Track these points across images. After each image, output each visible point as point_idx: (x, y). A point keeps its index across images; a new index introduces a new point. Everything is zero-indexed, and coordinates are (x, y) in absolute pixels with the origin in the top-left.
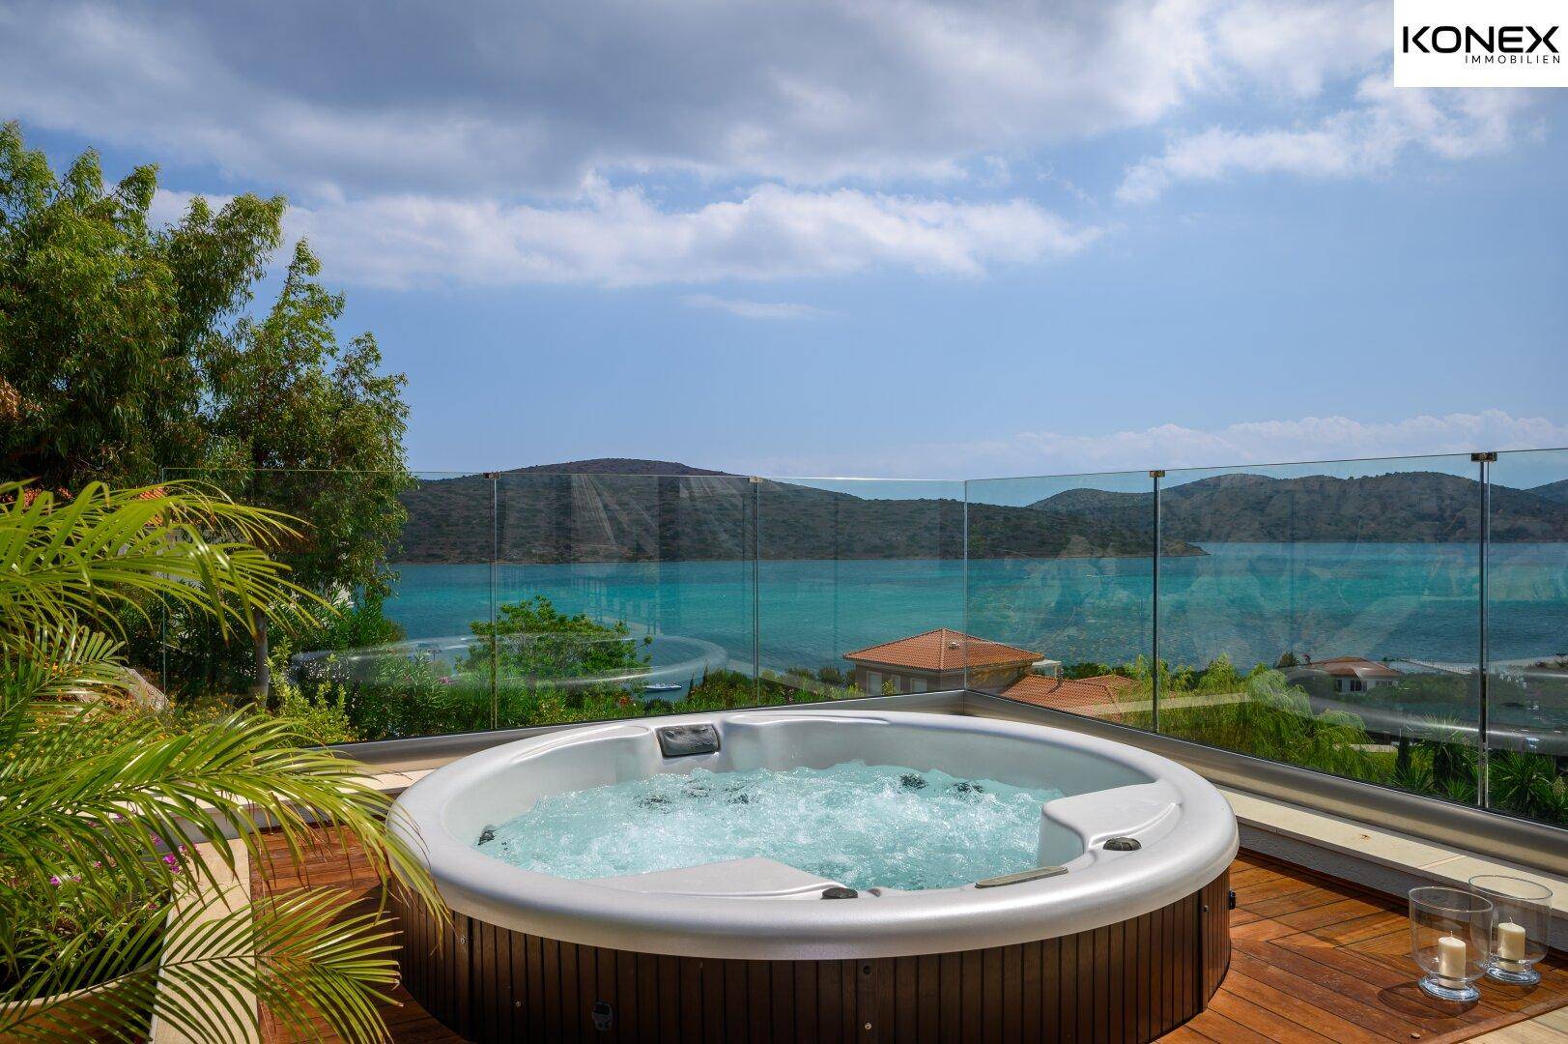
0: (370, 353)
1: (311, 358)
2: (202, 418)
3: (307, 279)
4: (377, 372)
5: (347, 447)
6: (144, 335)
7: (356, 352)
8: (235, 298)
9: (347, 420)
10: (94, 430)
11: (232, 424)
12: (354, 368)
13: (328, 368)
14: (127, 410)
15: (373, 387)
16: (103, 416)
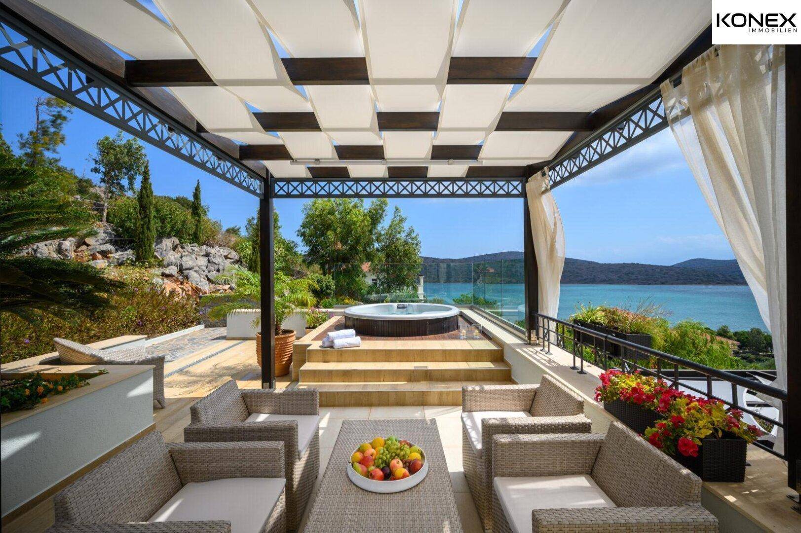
0: (412, 231)
1: (399, 233)
2: (377, 248)
3: (398, 214)
4: (414, 235)
5: (406, 253)
6: (363, 233)
7: (409, 231)
8: (382, 221)
9: (406, 248)
10: (354, 251)
11: (383, 249)
12: (409, 235)
13: (403, 236)
14: (360, 248)
15: (412, 239)
16: (355, 249)
